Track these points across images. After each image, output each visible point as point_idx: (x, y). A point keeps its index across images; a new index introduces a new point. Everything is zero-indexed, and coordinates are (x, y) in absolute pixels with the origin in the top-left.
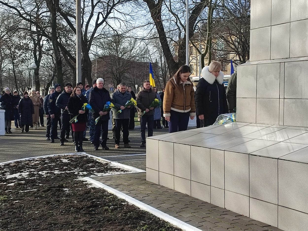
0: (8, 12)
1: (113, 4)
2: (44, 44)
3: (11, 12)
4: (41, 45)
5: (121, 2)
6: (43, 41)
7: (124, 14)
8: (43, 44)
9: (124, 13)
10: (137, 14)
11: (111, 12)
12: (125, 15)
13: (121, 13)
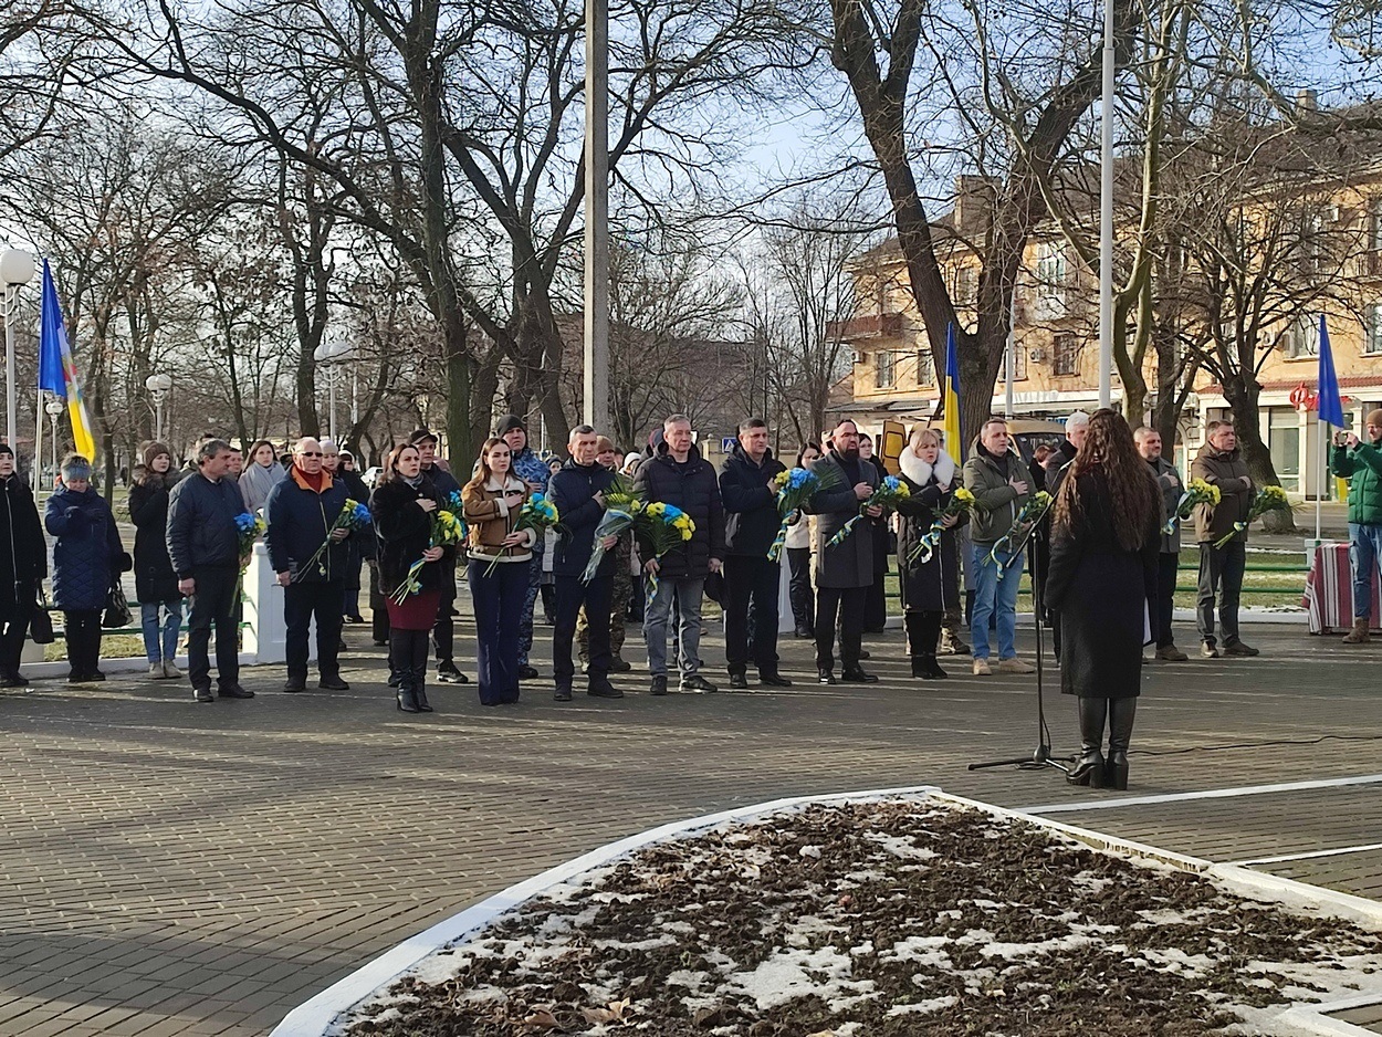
0: (194, 129)
1: (653, 91)
2: (337, 262)
3: (207, 133)
4: (325, 269)
5: (683, 85)
6: (335, 252)
7: (682, 137)
8: (332, 265)
9: (682, 134)
10: (734, 138)
11: (643, 126)
12: (688, 143)
13: (668, 132)
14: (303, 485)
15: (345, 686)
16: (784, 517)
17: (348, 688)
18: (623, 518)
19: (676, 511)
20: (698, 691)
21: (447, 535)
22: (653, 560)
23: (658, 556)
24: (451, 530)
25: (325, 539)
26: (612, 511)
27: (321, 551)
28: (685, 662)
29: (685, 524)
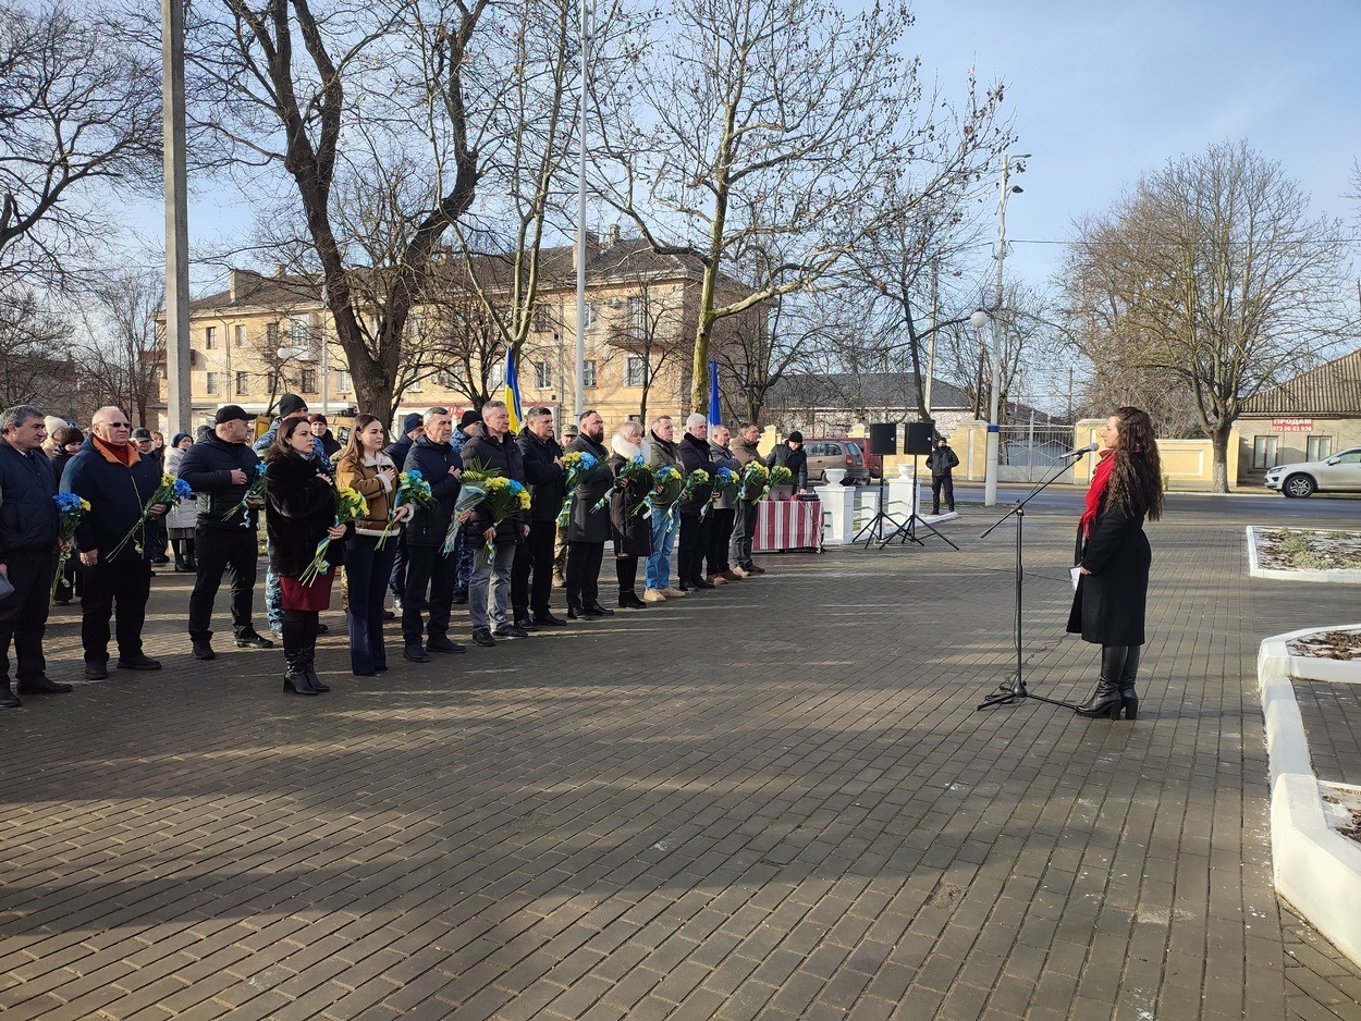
14: (111, 458)
15: (153, 665)
16: (570, 490)
17: (159, 668)
18: (478, 495)
19: (518, 486)
20: (511, 638)
21: (354, 512)
22: (492, 528)
23: (496, 524)
24: (357, 506)
25: (141, 515)
26: (467, 487)
27: (136, 528)
28: (496, 615)
29: (526, 499)
